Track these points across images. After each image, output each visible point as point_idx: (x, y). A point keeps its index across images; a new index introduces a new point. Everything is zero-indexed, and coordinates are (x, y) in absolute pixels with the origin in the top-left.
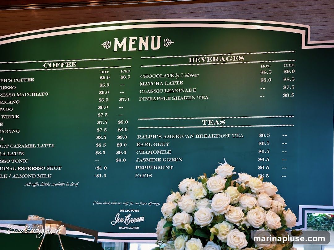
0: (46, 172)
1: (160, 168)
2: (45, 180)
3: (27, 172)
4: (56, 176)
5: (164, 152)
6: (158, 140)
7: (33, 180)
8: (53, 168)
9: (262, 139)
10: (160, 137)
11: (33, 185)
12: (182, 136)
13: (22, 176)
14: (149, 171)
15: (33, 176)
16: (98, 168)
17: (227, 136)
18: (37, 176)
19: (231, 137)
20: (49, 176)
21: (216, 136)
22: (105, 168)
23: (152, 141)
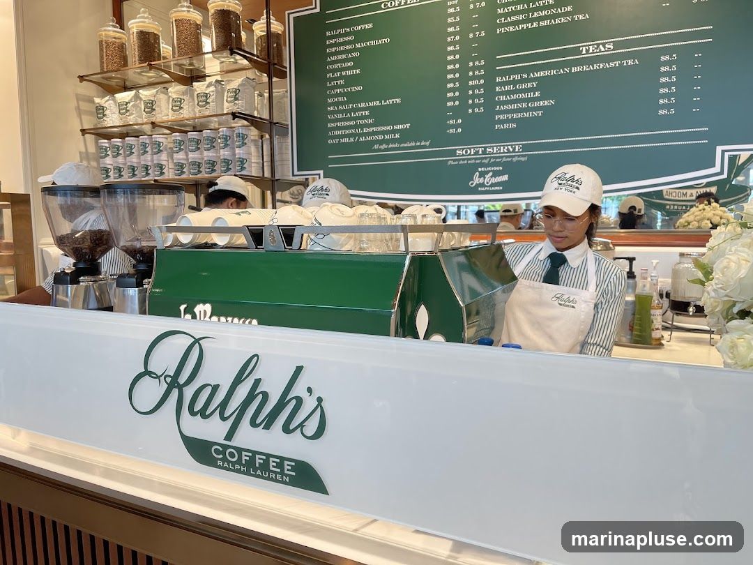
0: (394, 132)
1: (526, 115)
2: (393, 141)
3: (373, 133)
4: (405, 136)
5: (531, 95)
6: (522, 81)
7: (381, 142)
8: (401, 127)
9: (665, 63)
10: (525, 76)
11: (381, 147)
12: (553, 72)
13: (370, 138)
14: (512, 120)
15: (381, 137)
16: (451, 122)
17: (616, 64)
18: (384, 137)
19: (621, 65)
20: (397, 136)
21: (599, 66)
22: (460, 121)
23: (514, 82)
